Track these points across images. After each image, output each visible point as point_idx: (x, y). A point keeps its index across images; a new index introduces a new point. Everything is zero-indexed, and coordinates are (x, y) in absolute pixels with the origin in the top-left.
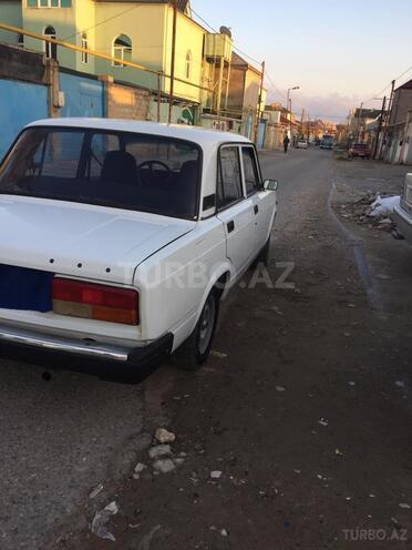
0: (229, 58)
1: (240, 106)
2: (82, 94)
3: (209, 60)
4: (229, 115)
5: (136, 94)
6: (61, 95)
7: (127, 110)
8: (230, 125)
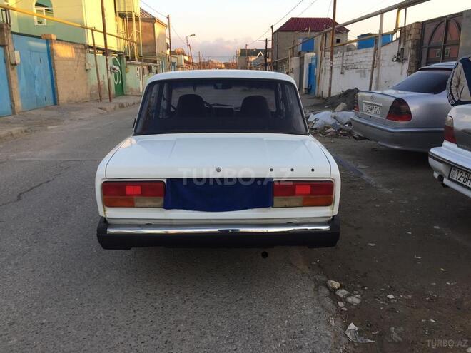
0: (139, 13)
1: (154, 53)
2: (31, 51)
3: (122, 15)
4: (145, 61)
5: (75, 48)
6: (17, 53)
7: (70, 63)
8: (150, 69)
